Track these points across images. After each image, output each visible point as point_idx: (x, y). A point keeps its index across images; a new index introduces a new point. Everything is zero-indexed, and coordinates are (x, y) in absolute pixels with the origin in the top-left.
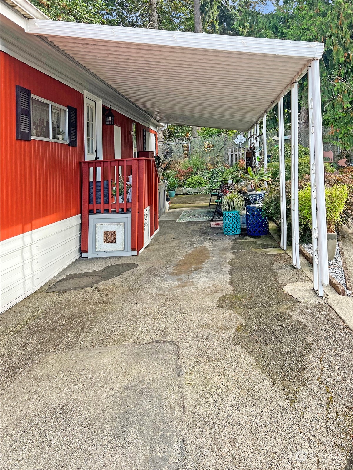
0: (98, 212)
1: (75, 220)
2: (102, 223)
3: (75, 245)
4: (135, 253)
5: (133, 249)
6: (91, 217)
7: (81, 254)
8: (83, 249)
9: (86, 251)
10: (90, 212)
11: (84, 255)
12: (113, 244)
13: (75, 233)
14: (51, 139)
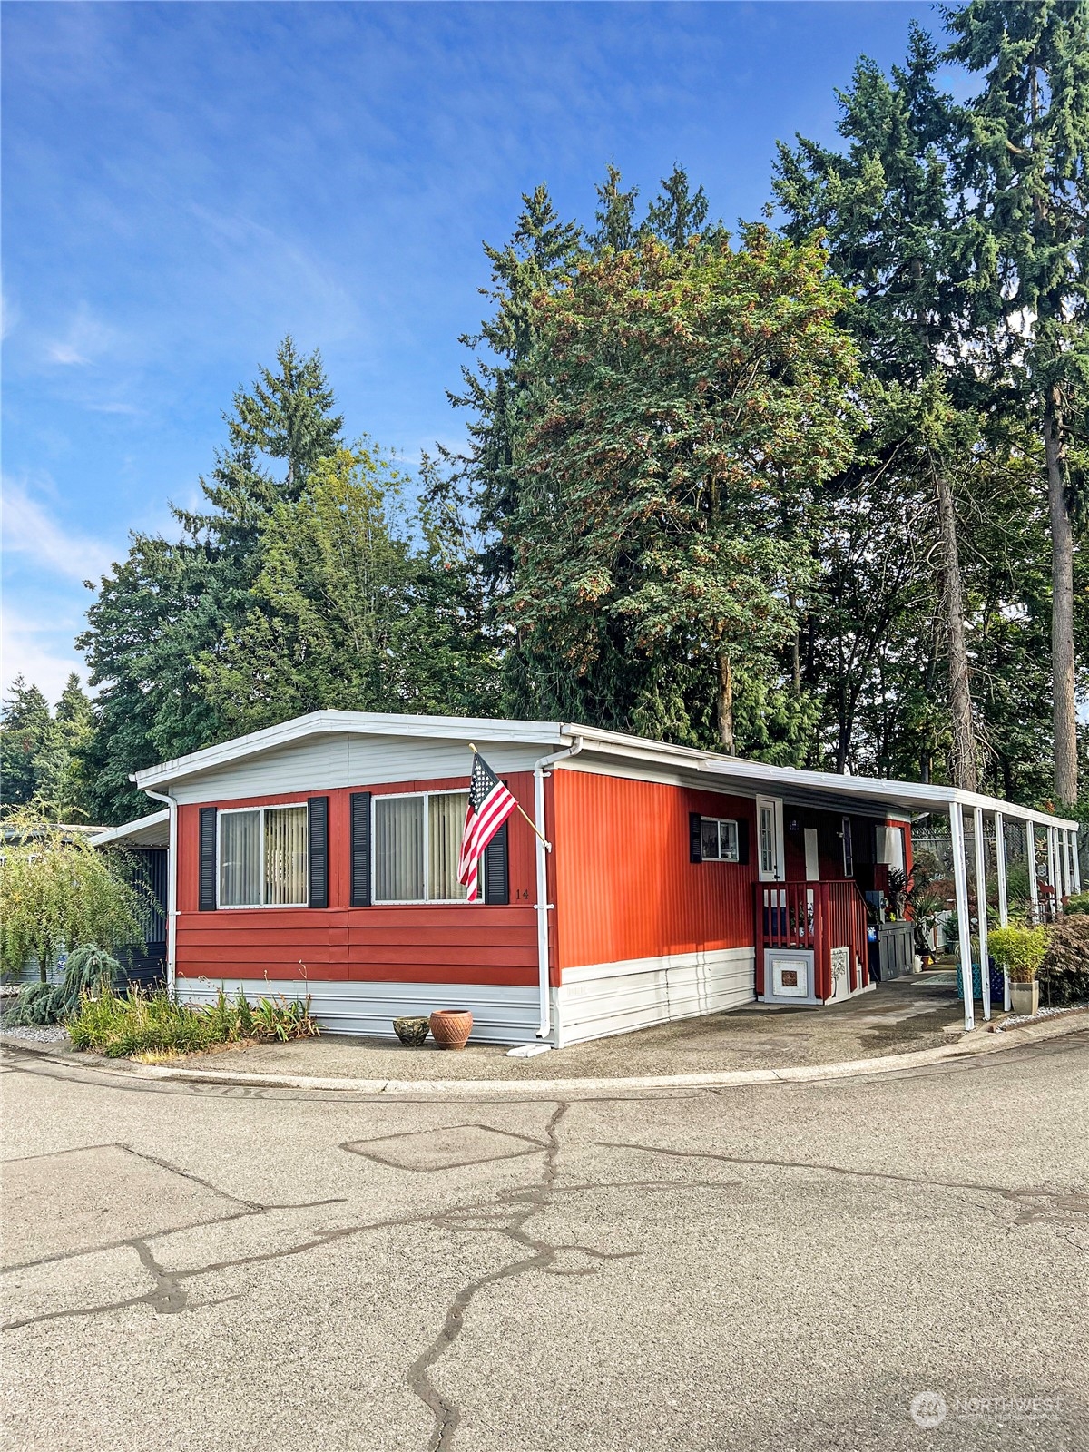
0: (775, 946)
1: (748, 952)
2: (780, 960)
3: (747, 982)
4: (820, 1002)
5: (818, 997)
6: (767, 951)
7: (756, 997)
8: (758, 991)
9: (762, 994)
10: (766, 945)
11: (760, 999)
12: (794, 988)
13: (748, 967)
14: (720, 859)
